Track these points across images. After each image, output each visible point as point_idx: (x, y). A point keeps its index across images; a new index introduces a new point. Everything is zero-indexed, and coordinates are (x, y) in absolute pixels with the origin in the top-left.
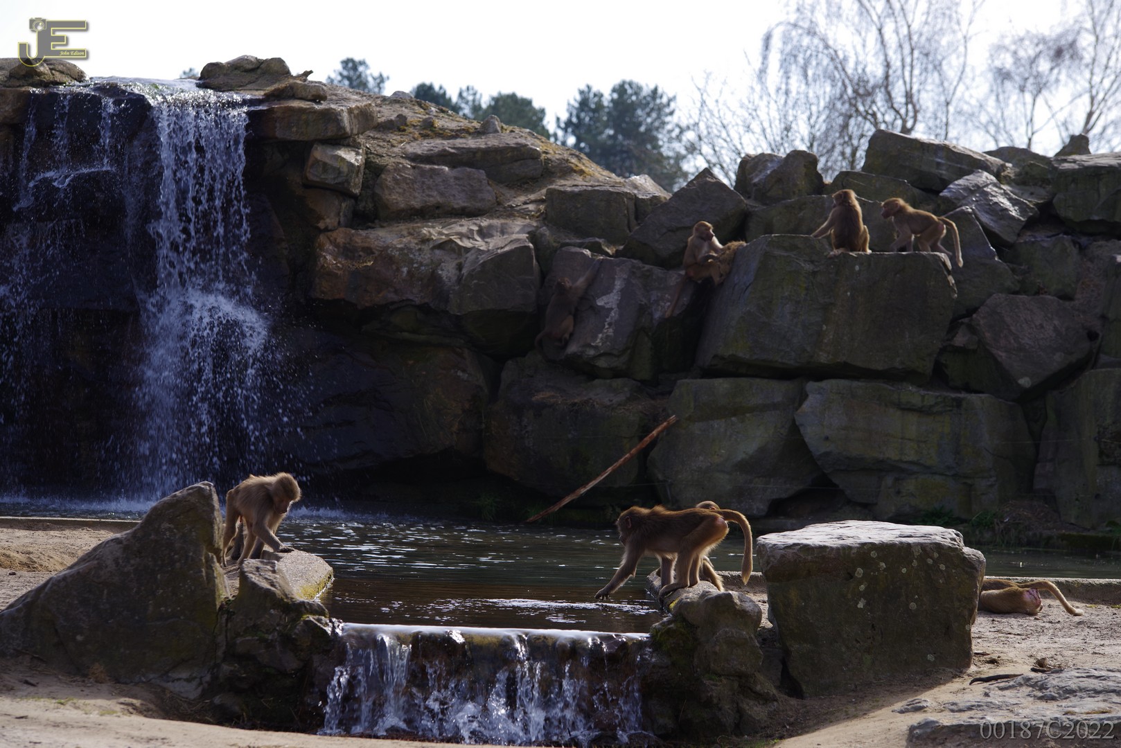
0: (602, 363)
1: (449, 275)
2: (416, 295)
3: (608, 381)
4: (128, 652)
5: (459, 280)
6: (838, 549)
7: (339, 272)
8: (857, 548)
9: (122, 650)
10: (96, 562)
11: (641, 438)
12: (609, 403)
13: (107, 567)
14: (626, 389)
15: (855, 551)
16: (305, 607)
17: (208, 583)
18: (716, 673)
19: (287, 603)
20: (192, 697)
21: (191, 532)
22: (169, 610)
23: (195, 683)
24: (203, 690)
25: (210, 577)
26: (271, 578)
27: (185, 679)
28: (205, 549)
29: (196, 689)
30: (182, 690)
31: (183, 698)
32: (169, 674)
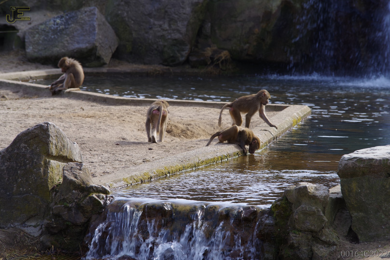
4: (4, 211)
9: (2, 210)
18: (297, 230)
19: (83, 187)
20: (36, 235)
21: (36, 148)
22: (25, 190)
23: (38, 228)
24: (42, 232)
25: (46, 173)
26: (76, 173)
27: (33, 226)
28: (44, 157)
29: (39, 231)
30: (32, 232)
31: (31, 236)
32: (26, 223)
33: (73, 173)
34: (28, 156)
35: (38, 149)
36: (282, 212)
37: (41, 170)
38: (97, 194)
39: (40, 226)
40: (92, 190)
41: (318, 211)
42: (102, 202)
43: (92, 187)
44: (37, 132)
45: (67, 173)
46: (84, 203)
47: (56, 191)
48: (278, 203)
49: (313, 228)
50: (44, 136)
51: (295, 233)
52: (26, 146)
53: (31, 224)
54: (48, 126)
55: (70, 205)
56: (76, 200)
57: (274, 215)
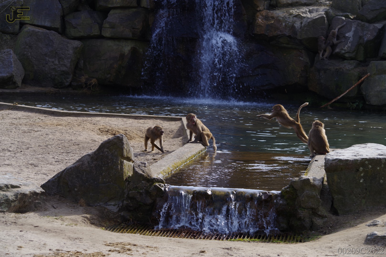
0: (347, 55)
1: (298, 26)
2: (287, 32)
3: (349, 61)
4: (93, 195)
5: (301, 27)
6: (353, 161)
7: (263, 25)
8: (360, 160)
9: (91, 194)
10: (81, 163)
11: (358, 80)
12: (348, 69)
13: (85, 164)
14: (354, 64)
15: (359, 161)
16: (155, 180)
17: (121, 171)
18: (303, 208)
19: (149, 179)
20: (115, 211)
21: (115, 152)
22: (107, 180)
23: (116, 206)
24: (119, 209)
25: (122, 169)
26: (143, 169)
27: (113, 205)
28: (120, 158)
29: (117, 208)
30: (112, 209)
31: (112, 212)
32: (108, 203)
33: (141, 169)
34: (110, 157)
35: (116, 153)
36: (291, 195)
37: (118, 167)
38: (159, 184)
39: (118, 205)
40: (154, 181)
41: (317, 195)
42: (163, 189)
43: (154, 179)
44: (115, 141)
45: (137, 169)
46: (151, 189)
47: (128, 181)
48: (288, 190)
49: (313, 206)
50: (120, 144)
51: (301, 210)
52: (108, 150)
53: (111, 204)
54: (122, 137)
55: (141, 191)
56: (144, 188)
57: (285, 198)
